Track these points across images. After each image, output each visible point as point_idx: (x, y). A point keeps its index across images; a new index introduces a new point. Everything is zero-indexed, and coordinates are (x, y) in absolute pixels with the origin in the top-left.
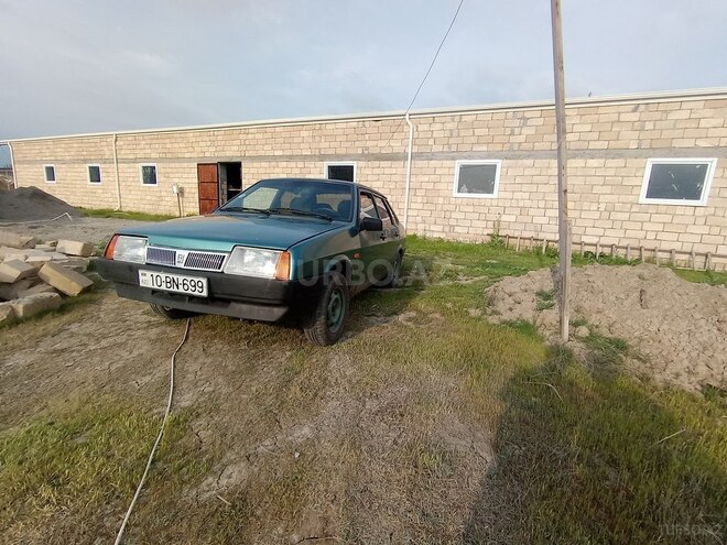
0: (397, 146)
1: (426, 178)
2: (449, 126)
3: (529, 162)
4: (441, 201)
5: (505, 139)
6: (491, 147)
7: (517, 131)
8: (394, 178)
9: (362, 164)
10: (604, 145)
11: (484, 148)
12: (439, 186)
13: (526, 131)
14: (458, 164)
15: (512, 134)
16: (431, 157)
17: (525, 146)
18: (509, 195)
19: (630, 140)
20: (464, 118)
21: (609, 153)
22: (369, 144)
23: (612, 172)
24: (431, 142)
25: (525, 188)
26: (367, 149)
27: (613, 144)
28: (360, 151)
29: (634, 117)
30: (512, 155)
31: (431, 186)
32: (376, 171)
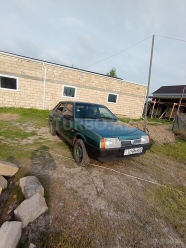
0: (39, 75)
1: (52, 89)
2: (60, 72)
3: (84, 89)
4: (57, 98)
5: (77, 81)
6: (74, 83)
7: (81, 79)
8: (38, 87)
9: (21, 79)
10: (100, 87)
11: (72, 82)
12: (56, 93)
13: (83, 80)
14: (63, 86)
15: (80, 80)
16: (53, 82)
17: (83, 84)
18: (79, 98)
19: (105, 87)
20: (65, 71)
21: (102, 90)
22: (24, 71)
23: (102, 94)
24: (53, 76)
25: (83, 96)
26: (24, 73)
27: (102, 88)
28: (20, 73)
29: (106, 82)
30: (80, 86)
31: (54, 92)
32: (29, 83)
